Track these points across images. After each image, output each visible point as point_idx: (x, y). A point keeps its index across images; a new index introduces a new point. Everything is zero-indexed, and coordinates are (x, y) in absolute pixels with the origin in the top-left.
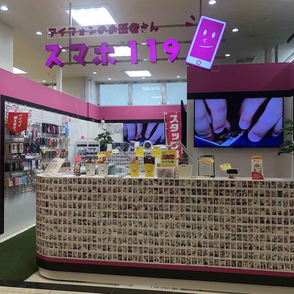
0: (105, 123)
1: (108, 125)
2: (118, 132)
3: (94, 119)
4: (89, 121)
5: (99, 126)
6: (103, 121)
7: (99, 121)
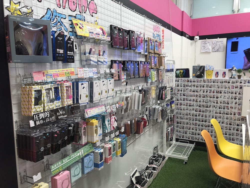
0: (199, 40)
1: (204, 42)
2: (217, 51)
3: (188, 35)
4: (183, 36)
5: (191, 44)
6: (198, 37)
7: (192, 38)
